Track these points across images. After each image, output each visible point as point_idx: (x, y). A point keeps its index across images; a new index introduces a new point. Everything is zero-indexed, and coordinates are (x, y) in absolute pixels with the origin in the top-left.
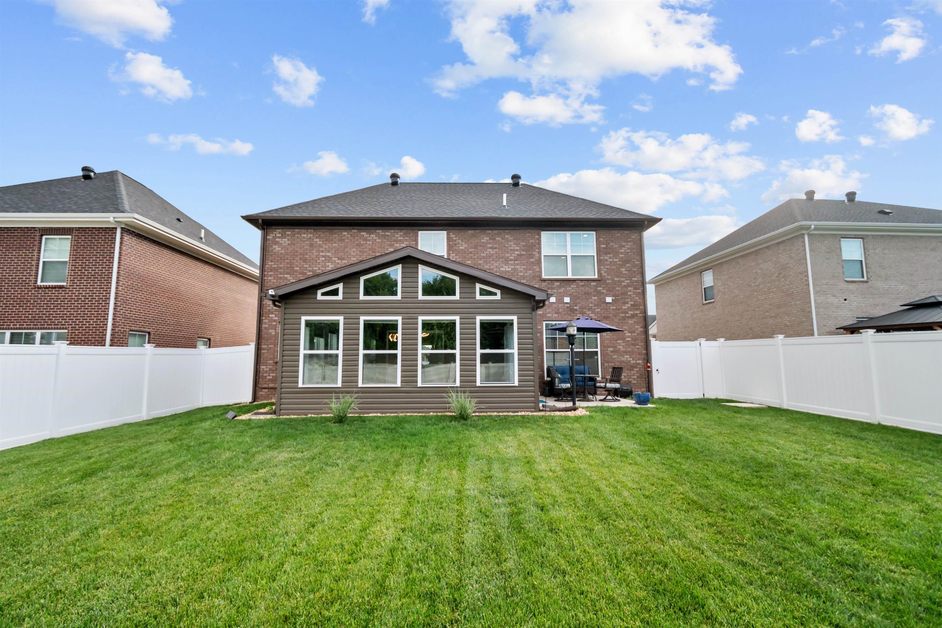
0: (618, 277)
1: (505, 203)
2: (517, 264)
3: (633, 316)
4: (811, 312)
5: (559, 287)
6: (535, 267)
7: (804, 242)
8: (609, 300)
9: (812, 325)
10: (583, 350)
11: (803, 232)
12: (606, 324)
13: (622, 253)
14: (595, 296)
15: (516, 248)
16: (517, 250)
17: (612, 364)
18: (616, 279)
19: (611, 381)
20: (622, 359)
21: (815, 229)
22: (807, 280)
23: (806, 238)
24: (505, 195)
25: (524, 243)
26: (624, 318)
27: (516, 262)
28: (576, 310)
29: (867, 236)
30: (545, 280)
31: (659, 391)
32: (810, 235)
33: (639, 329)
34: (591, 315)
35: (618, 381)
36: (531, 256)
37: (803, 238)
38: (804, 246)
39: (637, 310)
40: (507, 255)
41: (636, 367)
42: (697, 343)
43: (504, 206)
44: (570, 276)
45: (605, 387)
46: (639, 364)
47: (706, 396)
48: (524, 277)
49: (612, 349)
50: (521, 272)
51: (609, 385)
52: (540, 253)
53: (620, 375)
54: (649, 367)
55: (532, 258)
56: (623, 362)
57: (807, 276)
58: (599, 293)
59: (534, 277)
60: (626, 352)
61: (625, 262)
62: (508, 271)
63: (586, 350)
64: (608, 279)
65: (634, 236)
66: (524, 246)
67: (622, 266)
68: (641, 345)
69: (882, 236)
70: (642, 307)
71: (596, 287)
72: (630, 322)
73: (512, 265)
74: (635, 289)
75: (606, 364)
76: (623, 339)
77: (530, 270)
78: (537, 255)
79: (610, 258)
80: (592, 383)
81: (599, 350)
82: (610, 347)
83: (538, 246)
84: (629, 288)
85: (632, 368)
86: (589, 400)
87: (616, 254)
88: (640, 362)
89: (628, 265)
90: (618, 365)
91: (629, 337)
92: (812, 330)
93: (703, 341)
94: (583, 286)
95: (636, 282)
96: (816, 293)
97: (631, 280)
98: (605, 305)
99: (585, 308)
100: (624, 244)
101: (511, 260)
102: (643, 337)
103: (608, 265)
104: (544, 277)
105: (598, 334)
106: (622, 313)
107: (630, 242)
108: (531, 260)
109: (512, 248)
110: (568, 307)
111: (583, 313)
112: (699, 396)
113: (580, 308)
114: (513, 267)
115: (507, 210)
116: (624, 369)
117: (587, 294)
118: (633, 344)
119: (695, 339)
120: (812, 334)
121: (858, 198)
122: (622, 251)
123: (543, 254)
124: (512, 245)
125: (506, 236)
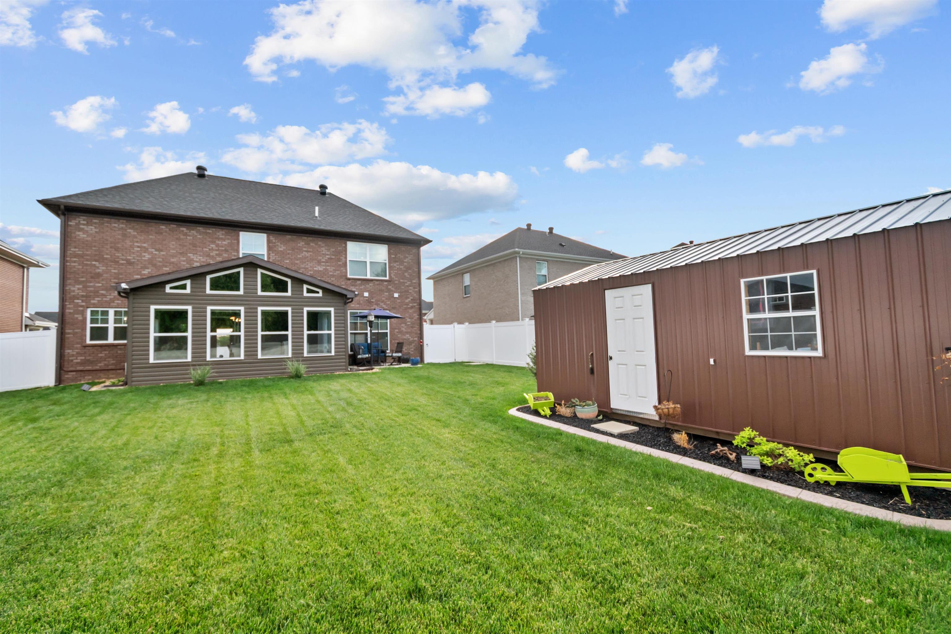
0: (403, 279)
1: (317, 214)
2: (328, 266)
3: (412, 307)
4: (518, 306)
5: (361, 285)
6: (342, 269)
7: (517, 261)
8: (396, 295)
9: (519, 314)
10: (377, 331)
11: (517, 255)
12: (394, 313)
13: (405, 262)
14: (386, 292)
15: (327, 253)
16: (328, 255)
17: (398, 341)
18: (401, 281)
19: (396, 352)
20: (405, 337)
21: (523, 254)
22: (518, 286)
23: (518, 259)
24: (317, 208)
25: (334, 250)
26: (406, 309)
27: (327, 264)
28: (373, 302)
29: (550, 260)
30: (349, 279)
31: (428, 359)
32: (520, 257)
33: (416, 316)
34: (384, 306)
35: (400, 352)
36: (339, 260)
37: (516, 259)
38: (517, 264)
39: (415, 303)
40: (320, 258)
41: (413, 343)
42: (452, 325)
43: (316, 217)
44: (369, 277)
45: (392, 356)
46: (415, 340)
47: (457, 361)
48: (333, 276)
49: (397, 330)
50: (331, 272)
51: (394, 355)
52: (346, 258)
53: (402, 348)
54: (421, 342)
55: (340, 261)
56: (405, 339)
57: (517, 283)
58: (389, 291)
59: (341, 277)
60: (407, 333)
61: (408, 268)
62: (320, 271)
63: (380, 331)
64: (396, 280)
65: (414, 251)
66: (333, 252)
67: (406, 271)
68: (417, 327)
69: (557, 261)
70: (418, 301)
71: (387, 286)
72: (410, 311)
73: (323, 266)
74: (414, 288)
75: (393, 341)
76: (405, 324)
77: (338, 270)
78: (344, 260)
79: (398, 265)
80: (383, 354)
81: (388, 331)
82: (396, 329)
83: (344, 252)
84: (410, 288)
85: (410, 343)
86: (381, 365)
87: (402, 262)
88: (416, 339)
89: (409, 271)
90: (401, 341)
91: (409, 322)
92: (519, 318)
93: (456, 324)
94: (378, 284)
95: (415, 283)
96: (522, 294)
97: (411, 282)
98: (393, 299)
99: (379, 301)
100: (407, 255)
101: (323, 262)
102: (419, 322)
103: (396, 270)
104: (349, 276)
105: (388, 320)
106: (405, 305)
107: (411, 254)
108: (339, 263)
109: (324, 253)
110: (367, 300)
111: (377, 305)
112: (452, 360)
113: (376, 301)
114: (324, 267)
115: (319, 220)
116: (404, 344)
117: (381, 291)
118: (412, 327)
119: (451, 323)
120: (519, 320)
121: (554, 231)
122: (406, 260)
123: (348, 259)
124: (324, 250)
125: (319, 243)
